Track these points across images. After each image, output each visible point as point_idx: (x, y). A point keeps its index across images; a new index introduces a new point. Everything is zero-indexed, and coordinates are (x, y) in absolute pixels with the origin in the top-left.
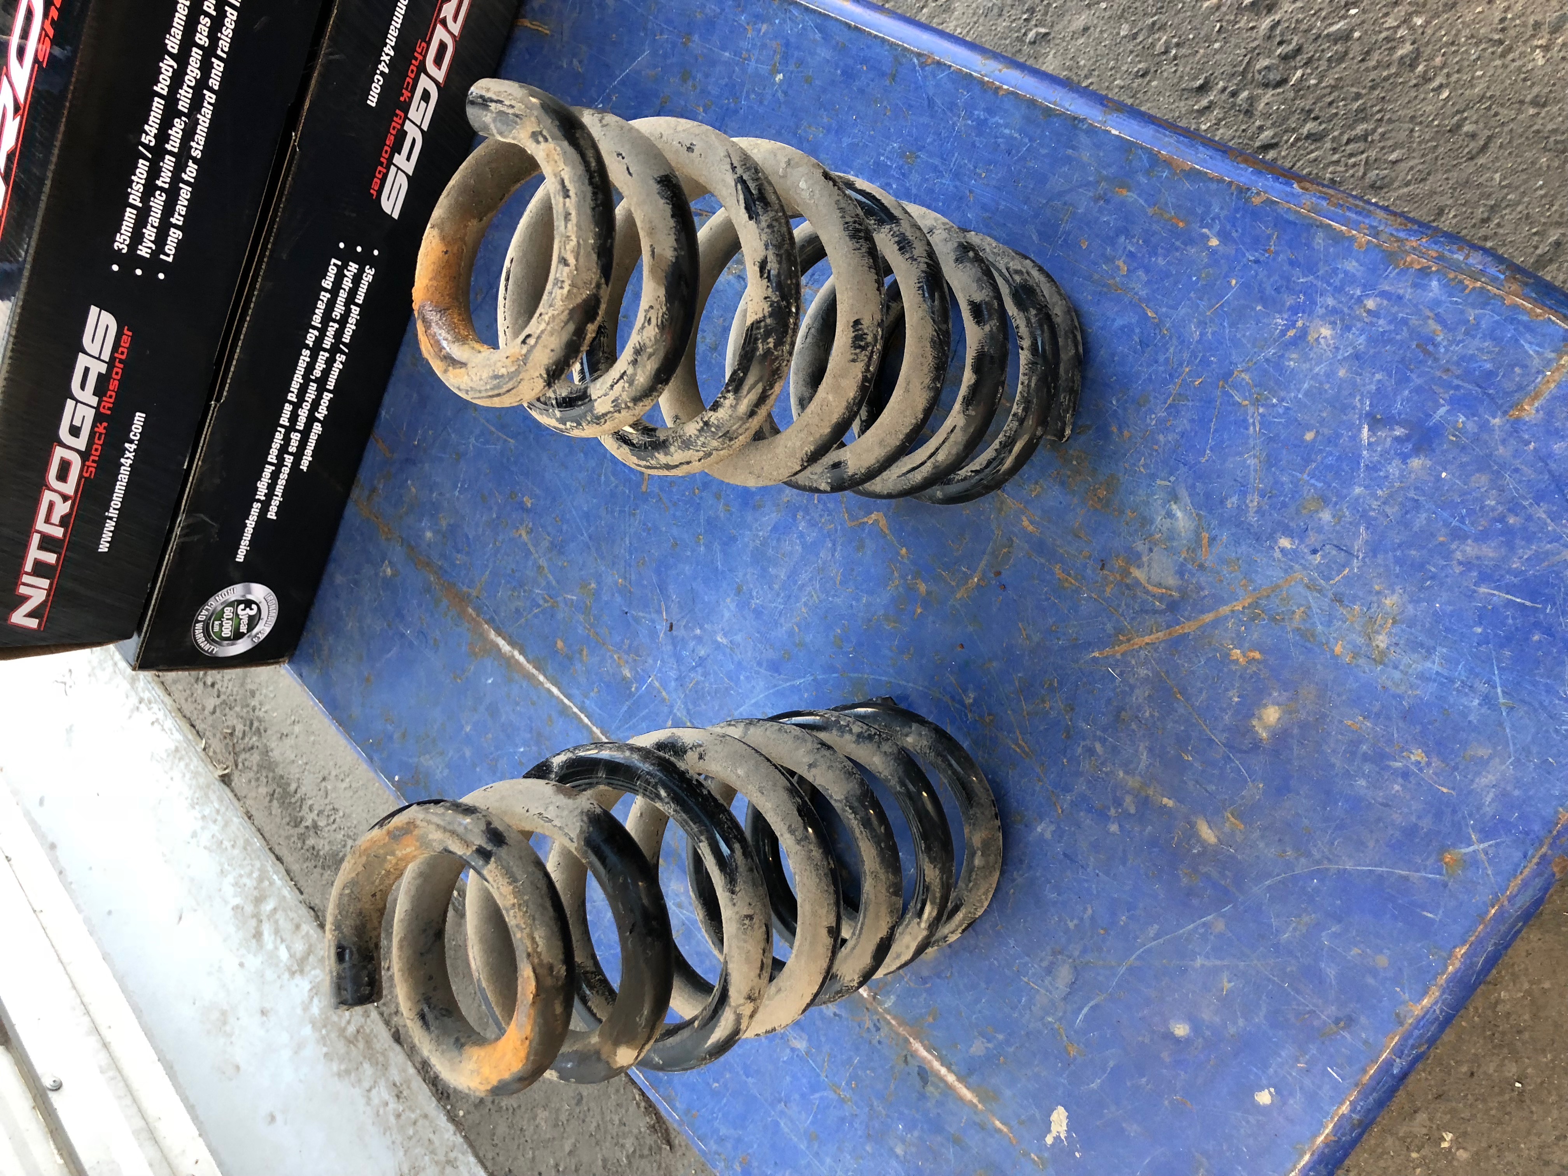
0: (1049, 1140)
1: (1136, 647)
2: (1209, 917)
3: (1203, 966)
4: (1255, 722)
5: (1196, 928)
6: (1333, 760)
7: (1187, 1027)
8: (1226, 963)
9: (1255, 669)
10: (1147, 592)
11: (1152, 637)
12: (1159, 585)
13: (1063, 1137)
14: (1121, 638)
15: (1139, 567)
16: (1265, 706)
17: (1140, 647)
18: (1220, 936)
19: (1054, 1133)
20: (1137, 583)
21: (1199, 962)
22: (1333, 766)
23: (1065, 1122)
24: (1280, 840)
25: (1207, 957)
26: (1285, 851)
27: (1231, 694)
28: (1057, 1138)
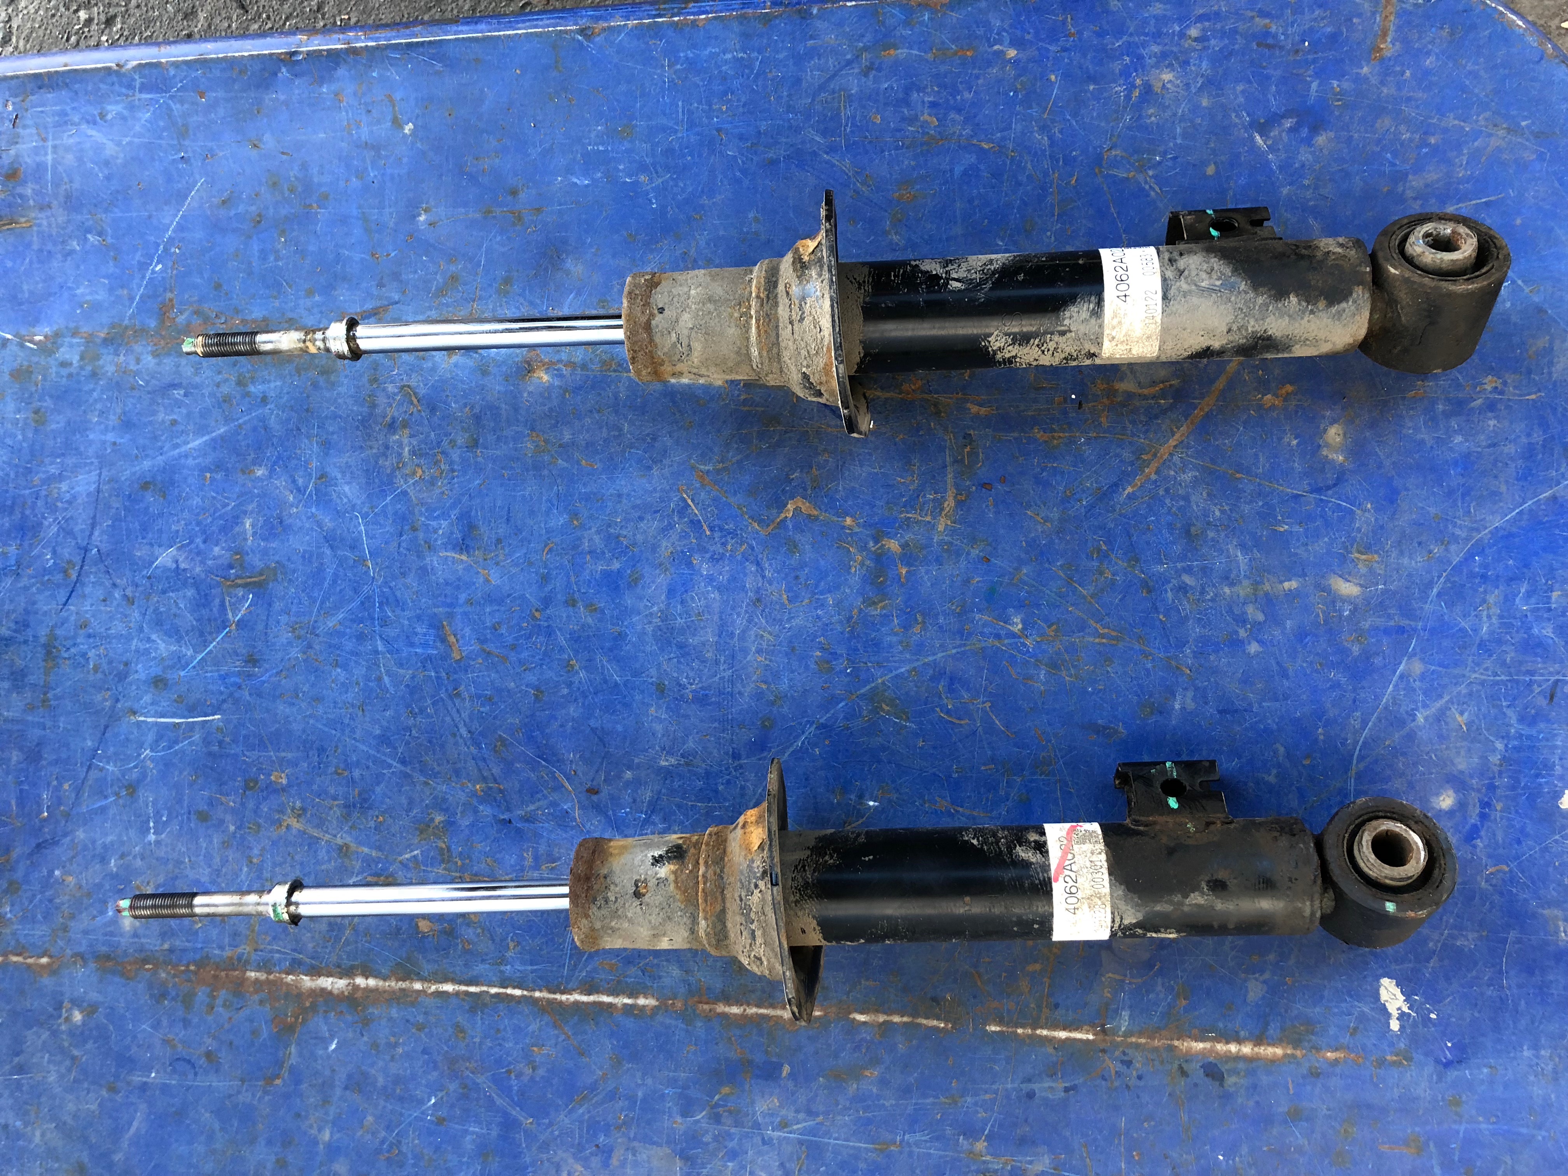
0: (1395, 1025)
1: (1165, 457)
2: (1401, 667)
3: (1426, 719)
4: (1325, 452)
5: (1396, 686)
6: (1419, 437)
7: (1451, 792)
8: (1446, 698)
9: (1294, 403)
10: (1145, 397)
11: (1177, 436)
12: (1154, 383)
13: (1405, 1009)
14: (1144, 457)
15: (1122, 379)
16: (1325, 431)
17: (1171, 455)
18: (1423, 677)
19: (1395, 1013)
20: (1130, 396)
21: (1420, 718)
22: (1422, 442)
23: (1398, 991)
24: (1420, 544)
25: (1425, 706)
26: (1430, 552)
27: (1286, 440)
28: (1402, 1016)
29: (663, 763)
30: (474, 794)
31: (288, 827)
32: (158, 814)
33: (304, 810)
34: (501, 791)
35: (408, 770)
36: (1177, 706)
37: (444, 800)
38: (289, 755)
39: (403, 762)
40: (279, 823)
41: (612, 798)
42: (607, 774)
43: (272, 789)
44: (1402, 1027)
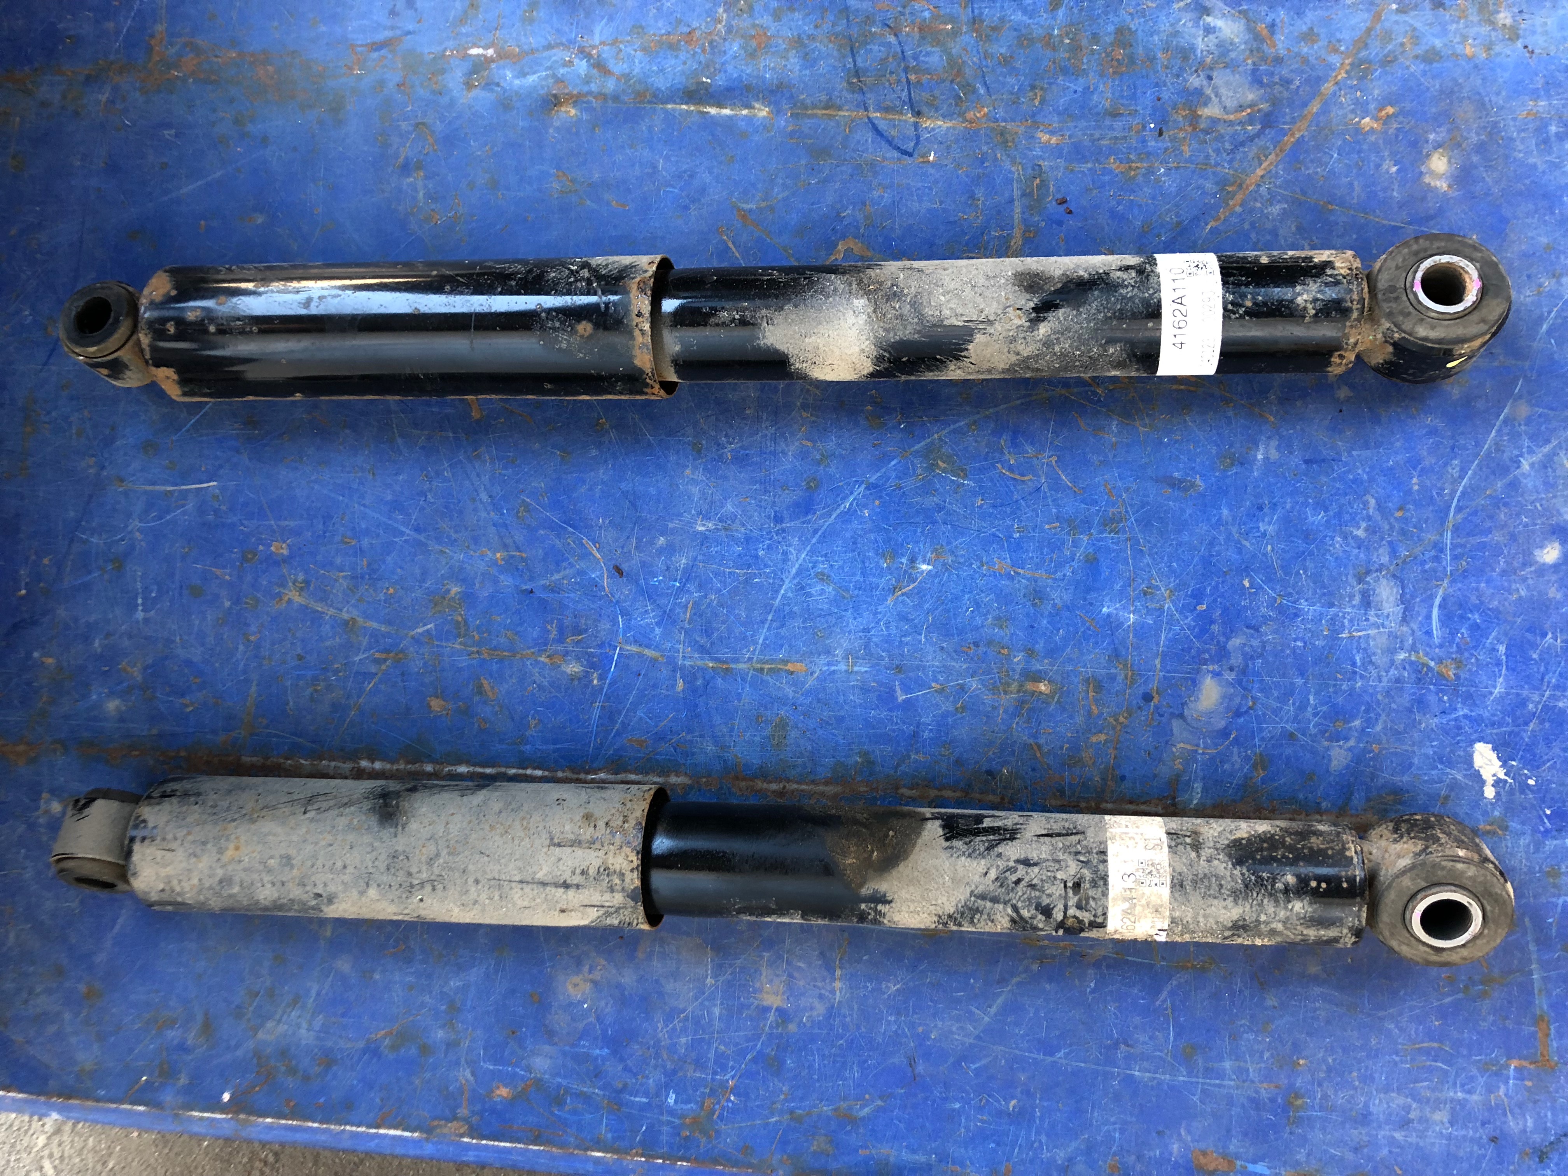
0: (1489, 792)
1: (1251, 188)
2: (1506, 411)
3: (1532, 465)
4: (1427, 179)
5: (1499, 431)
6: (1531, 160)
7: (1557, 545)
8: (1554, 442)
9: (1395, 126)
10: (1231, 123)
11: (1264, 165)
12: (1241, 108)
13: (1502, 776)
14: (1230, 189)
15: (1206, 104)
16: (1428, 156)
17: (1258, 186)
18: (1528, 421)
19: (1490, 780)
20: (1214, 121)
21: (1525, 466)
22: (1534, 167)
23: (1494, 756)
24: (1529, 277)
25: (1531, 452)
26: (1540, 286)
27: (1385, 167)
28: (1498, 783)
29: (701, 528)
30: (494, 563)
31: (290, 601)
32: (146, 589)
33: (307, 582)
34: (523, 559)
35: (422, 538)
36: (1260, 457)
37: (461, 569)
38: (292, 524)
39: (417, 529)
40: (280, 596)
41: (644, 564)
42: (639, 540)
43: (274, 562)
44: (1498, 794)
